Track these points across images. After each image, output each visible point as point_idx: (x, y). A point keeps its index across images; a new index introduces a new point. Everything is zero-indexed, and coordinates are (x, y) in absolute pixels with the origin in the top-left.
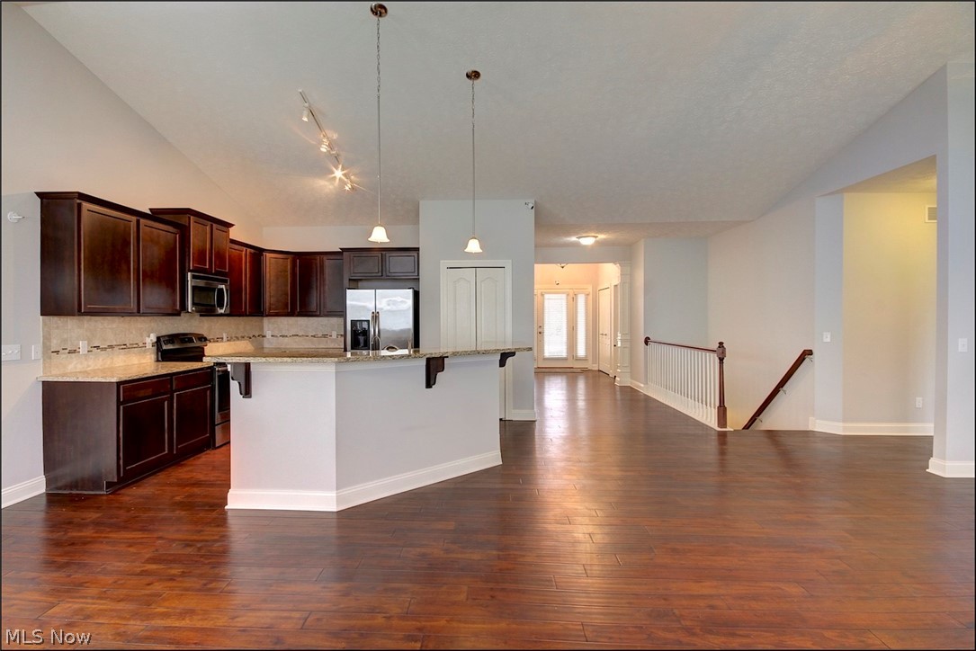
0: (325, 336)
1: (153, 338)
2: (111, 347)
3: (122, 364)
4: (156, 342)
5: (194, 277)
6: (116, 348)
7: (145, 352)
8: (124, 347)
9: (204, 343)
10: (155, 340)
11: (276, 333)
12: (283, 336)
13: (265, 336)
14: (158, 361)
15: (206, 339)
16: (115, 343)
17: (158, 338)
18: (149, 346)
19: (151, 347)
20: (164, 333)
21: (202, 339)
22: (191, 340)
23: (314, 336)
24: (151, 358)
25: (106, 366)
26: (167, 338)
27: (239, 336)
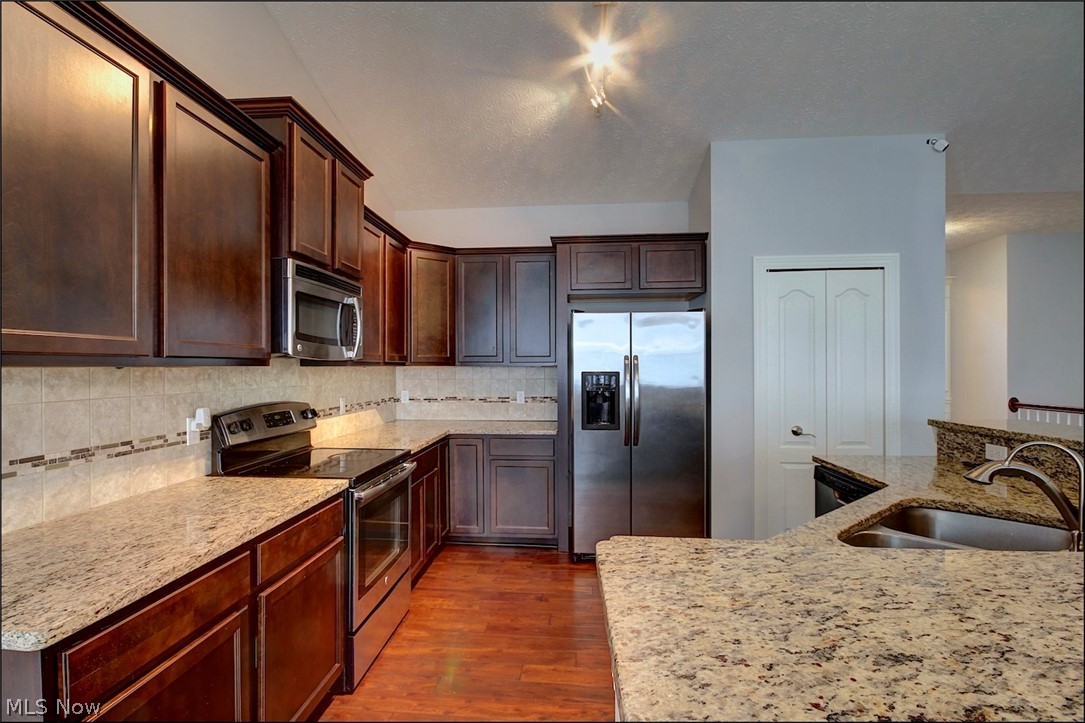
0: (504, 400)
1: (203, 419)
2: (83, 454)
3: (116, 498)
4: (212, 428)
5: (299, 271)
6: (100, 456)
7: (182, 454)
8: (125, 449)
9: (309, 423)
10: (206, 424)
11: (418, 394)
12: (429, 400)
13: (398, 400)
14: (214, 474)
15: (315, 413)
16: (94, 442)
17: (215, 419)
18: (192, 440)
19: (198, 441)
20: (228, 406)
21: (309, 413)
22: (285, 418)
23: (484, 400)
24: (198, 468)
25: (68, 511)
26: (235, 418)
27: (363, 402)
